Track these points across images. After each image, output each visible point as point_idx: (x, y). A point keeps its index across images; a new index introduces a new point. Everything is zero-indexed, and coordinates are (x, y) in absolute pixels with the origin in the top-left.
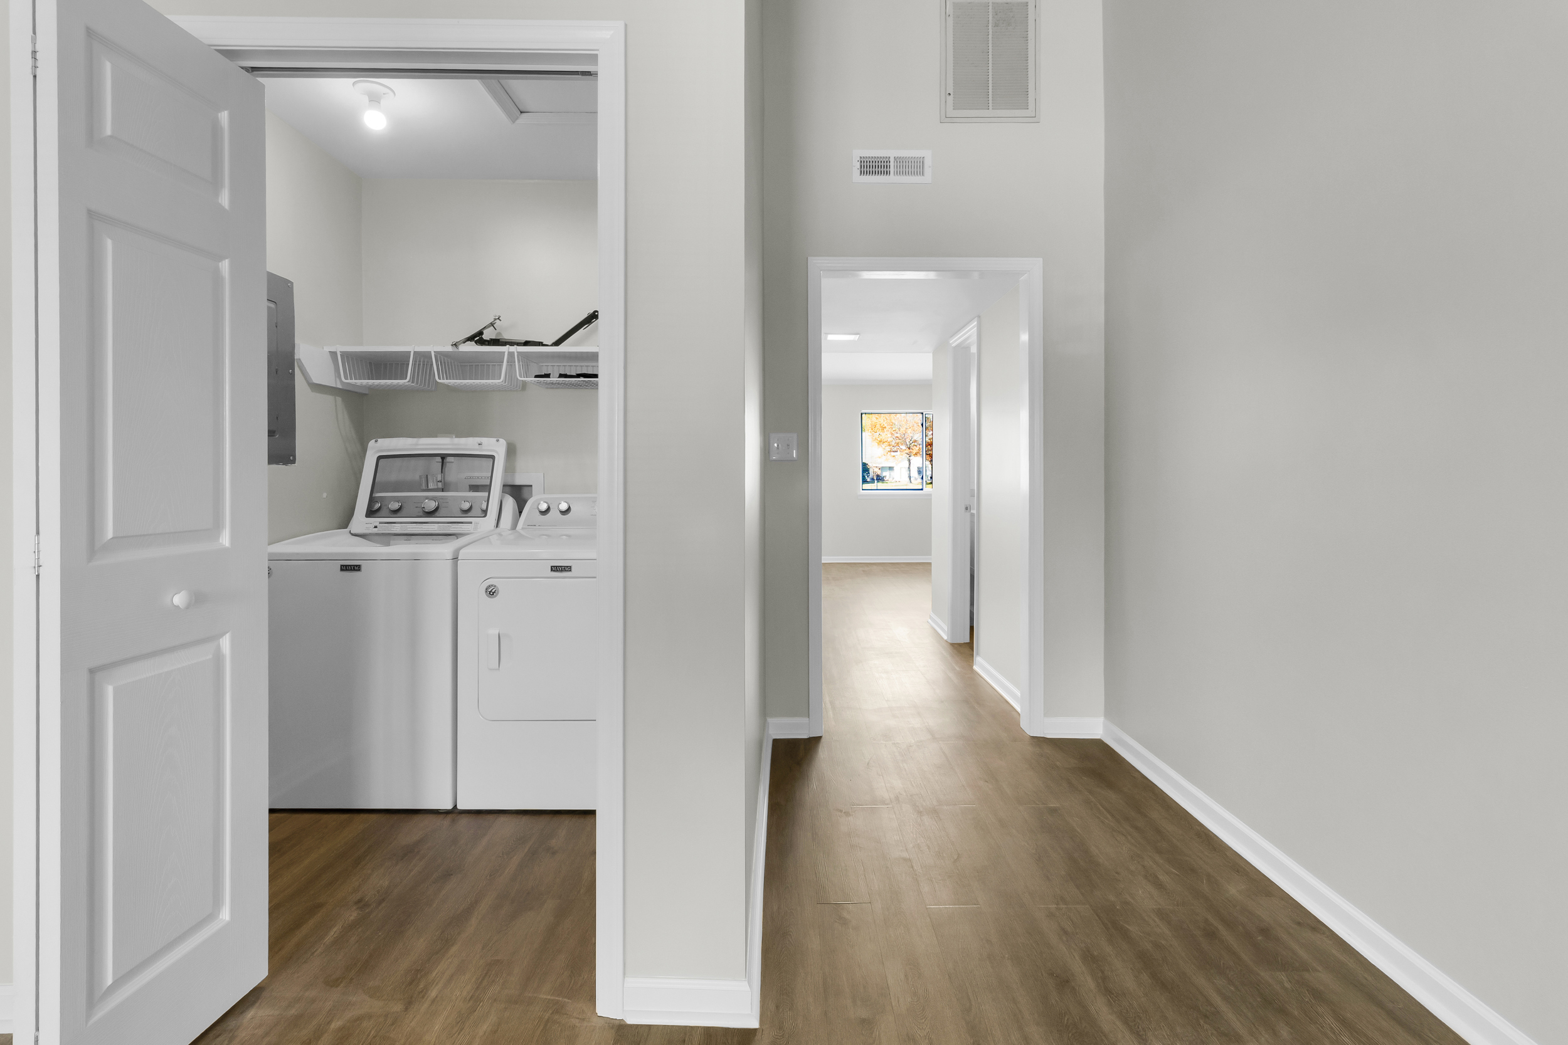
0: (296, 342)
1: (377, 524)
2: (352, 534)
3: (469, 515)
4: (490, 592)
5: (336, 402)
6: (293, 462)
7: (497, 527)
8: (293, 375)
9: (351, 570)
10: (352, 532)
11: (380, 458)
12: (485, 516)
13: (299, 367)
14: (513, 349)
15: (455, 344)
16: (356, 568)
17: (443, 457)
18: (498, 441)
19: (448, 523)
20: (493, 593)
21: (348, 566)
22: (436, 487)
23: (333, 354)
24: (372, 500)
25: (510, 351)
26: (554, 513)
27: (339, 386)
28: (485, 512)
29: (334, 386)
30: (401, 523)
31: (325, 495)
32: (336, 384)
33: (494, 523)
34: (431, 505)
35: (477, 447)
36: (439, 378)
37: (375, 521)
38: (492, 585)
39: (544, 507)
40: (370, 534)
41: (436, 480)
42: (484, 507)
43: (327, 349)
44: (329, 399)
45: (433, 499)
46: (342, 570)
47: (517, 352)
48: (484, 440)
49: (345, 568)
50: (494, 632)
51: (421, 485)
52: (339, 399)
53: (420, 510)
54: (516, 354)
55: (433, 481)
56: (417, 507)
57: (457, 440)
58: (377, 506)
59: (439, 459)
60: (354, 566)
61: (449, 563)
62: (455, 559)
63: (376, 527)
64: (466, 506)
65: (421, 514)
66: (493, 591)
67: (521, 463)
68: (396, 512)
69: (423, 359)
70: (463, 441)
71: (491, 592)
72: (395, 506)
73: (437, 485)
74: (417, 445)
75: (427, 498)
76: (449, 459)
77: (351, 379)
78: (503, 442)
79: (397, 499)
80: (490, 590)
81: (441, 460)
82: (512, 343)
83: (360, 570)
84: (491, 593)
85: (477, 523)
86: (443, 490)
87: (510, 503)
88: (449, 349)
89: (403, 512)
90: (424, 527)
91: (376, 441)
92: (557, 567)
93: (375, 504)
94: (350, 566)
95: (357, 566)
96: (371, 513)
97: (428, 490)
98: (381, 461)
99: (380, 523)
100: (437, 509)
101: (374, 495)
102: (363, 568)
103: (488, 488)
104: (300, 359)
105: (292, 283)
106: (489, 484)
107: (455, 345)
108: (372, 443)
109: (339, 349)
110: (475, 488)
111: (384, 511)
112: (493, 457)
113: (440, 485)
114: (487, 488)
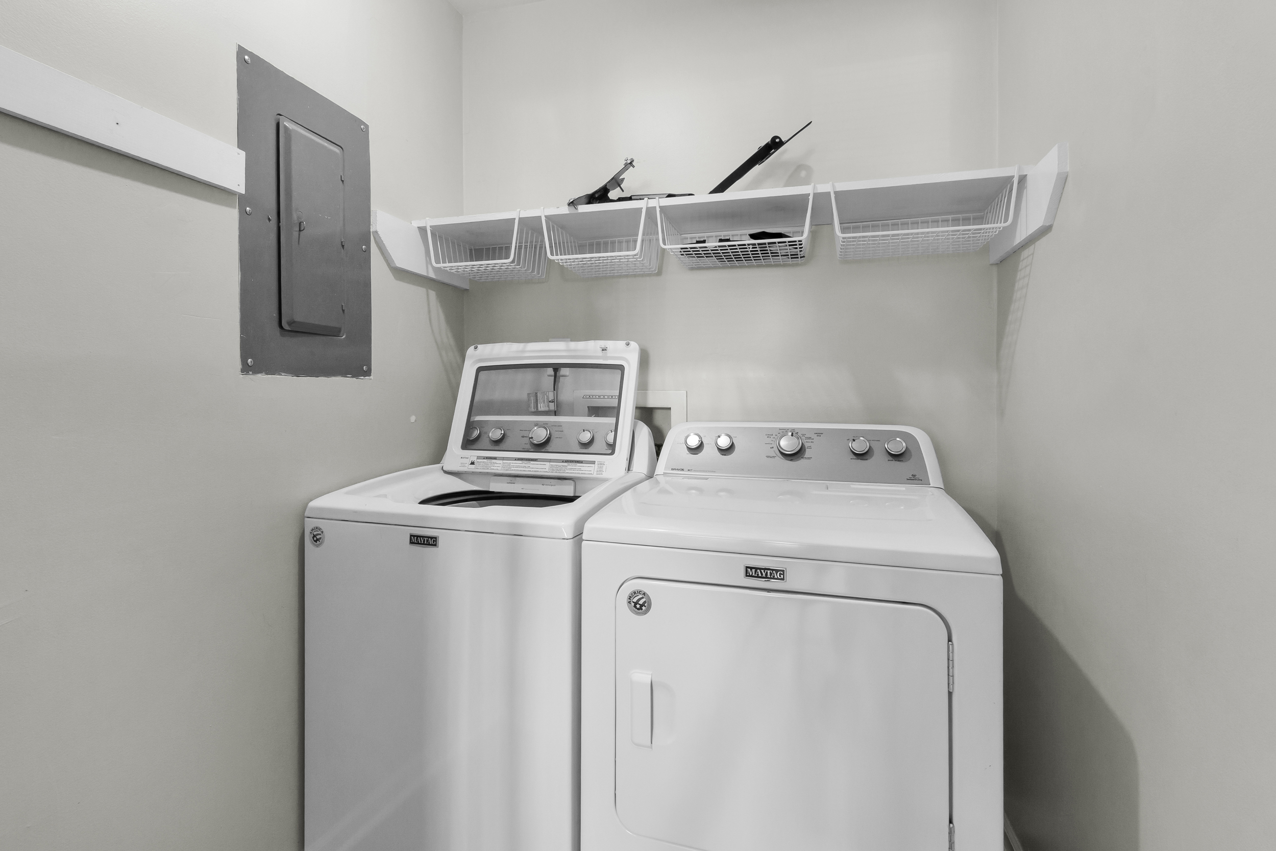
0: (372, 209)
1: (474, 459)
2: (446, 472)
3: (591, 450)
4: (636, 603)
5: (428, 295)
6: (368, 373)
7: (629, 470)
8: (368, 251)
9: (424, 544)
10: (444, 469)
11: (480, 370)
12: (612, 453)
13: (376, 242)
14: (653, 203)
15: (572, 202)
16: (431, 542)
17: (556, 368)
18: (628, 344)
19: (563, 461)
20: (642, 606)
21: (420, 537)
22: (547, 409)
23: (422, 230)
24: (470, 426)
25: (650, 205)
26: (709, 451)
27: (432, 275)
28: (612, 447)
29: (425, 274)
30: (503, 459)
31: (413, 419)
32: (428, 272)
33: (625, 464)
34: (540, 435)
35: (600, 353)
36: (552, 254)
37: (472, 454)
38: (639, 592)
39: (693, 442)
40: (466, 473)
41: (548, 399)
42: (610, 438)
43: (416, 224)
44: (418, 293)
45: (544, 425)
46: (411, 542)
47: (660, 207)
48: (609, 344)
49: (416, 540)
50: (643, 677)
51: (529, 406)
52: (433, 294)
53: (526, 440)
54: (658, 210)
55: (544, 401)
56: (523, 437)
57: (573, 345)
58: (476, 433)
59: (550, 371)
60: (429, 537)
61: (567, 548)
62: (578, 537)
63: (473, 463)
64: (586, 437)
65: (528, 447)
66: (641, 602)
67: (655, 377)
68: (497, 443)
69: (531, 226)
70: (580, 345)
71: (640, 604)
72: (496, 434)
73: (548, 406)
74: (523, 351)
75: (537, 424)
76: (564, 371)
77: (444, 262)
78: (634, 345)
79: (498, 425)
80: (635, 600)
81: (552, 373)
82: (650, 197)
83: (435, 545)
84: (638, 606)
85: (601, 464)
86: (555, 413)
87: (644, 434)
88: (565, 210)
89: (506, 444)
90: (531, 466)
91: (476, 348)
92: (756, 569)
93: (474, 430)
94: (423, 537)
95: (432, 538)
96: (468, 443)
97: (537, 413)
98: (483, 374)
99: (479, 458)
100: (548, 441)
101: (472, 420)
102: (440, 542)
103: (616, 411)
104: (376, 232)
105: (367, 126)
106: (616, 405)
107: (572, 204)
108: (471, 350)
109: (430, 222)
110: (596, 411)
111: (484, 442)
112: (621, 368)
113: (552, 407)
114: (613, 411)
